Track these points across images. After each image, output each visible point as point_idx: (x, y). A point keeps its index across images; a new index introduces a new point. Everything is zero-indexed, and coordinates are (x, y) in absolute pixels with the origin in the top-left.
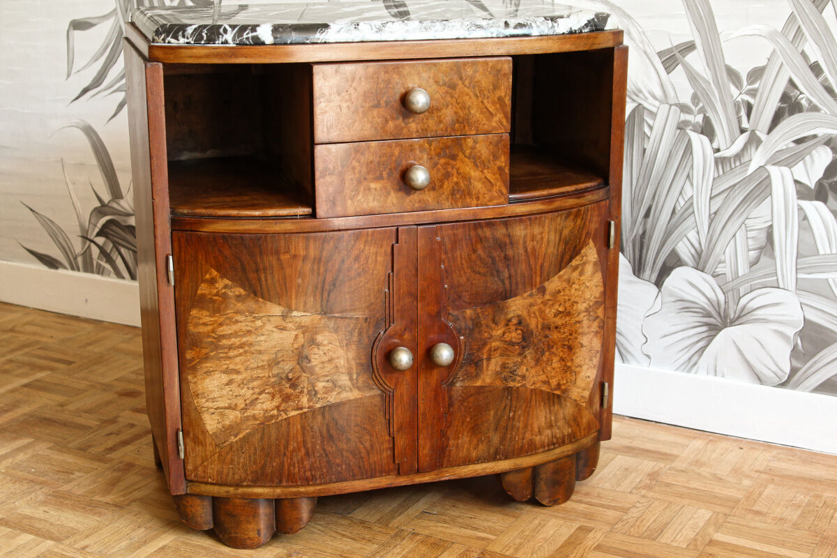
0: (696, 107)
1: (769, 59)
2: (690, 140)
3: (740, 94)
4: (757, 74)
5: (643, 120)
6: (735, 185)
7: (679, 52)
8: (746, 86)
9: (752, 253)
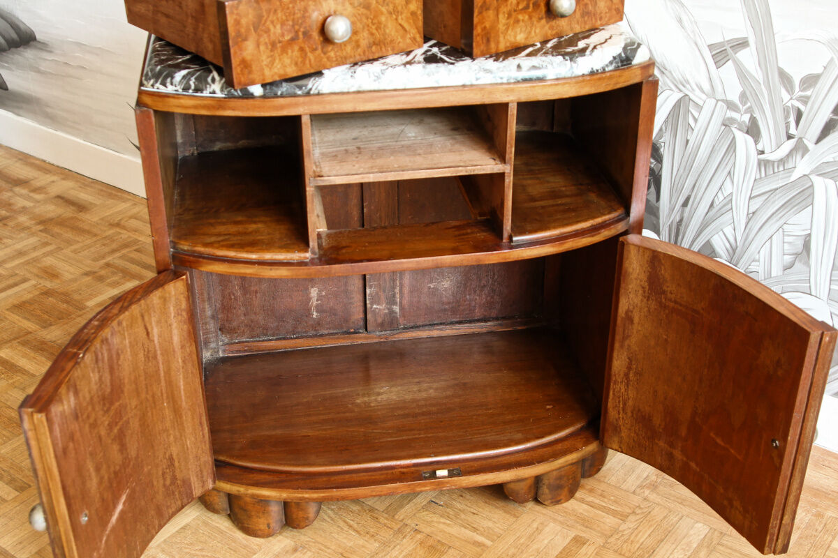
0: (743, 106)
1: (825, 68)
2: (734, 138)
3: (791, 99)
4: (810, 81)
5: (689, 111)
6: (777, 189)
7: (731, 47)
8: (797, 92)
9: (786, 257)
